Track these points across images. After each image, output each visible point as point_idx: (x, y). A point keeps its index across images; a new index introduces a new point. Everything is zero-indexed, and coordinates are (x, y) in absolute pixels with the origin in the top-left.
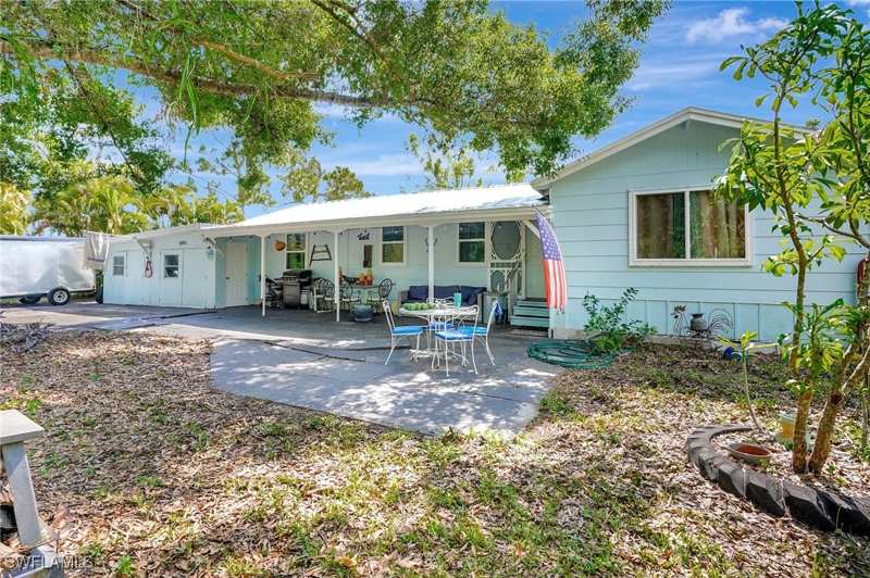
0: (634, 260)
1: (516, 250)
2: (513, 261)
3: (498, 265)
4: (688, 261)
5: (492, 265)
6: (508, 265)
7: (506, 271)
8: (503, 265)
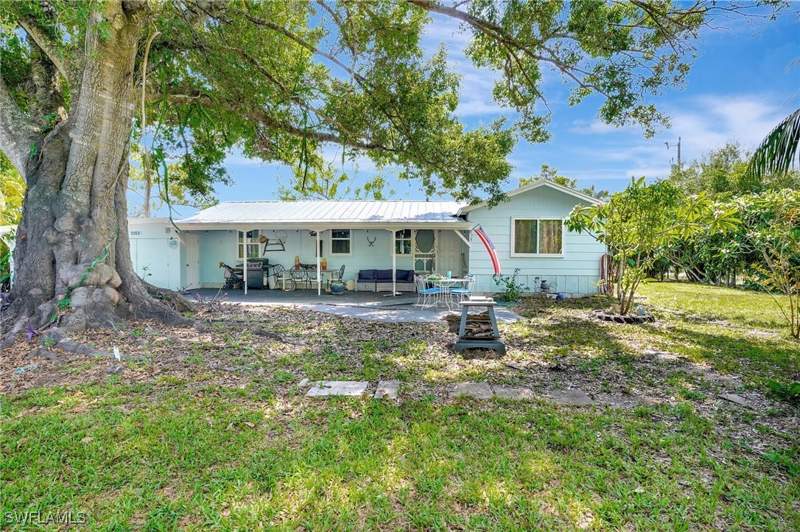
0: (513, 254)
1: (432, 246)
2: (430, 253)
3: (420, 256)
4: (538, 255)
5: (416, 256)
6: (427, 256)
7: (425, 260)
8: (423, 256)
